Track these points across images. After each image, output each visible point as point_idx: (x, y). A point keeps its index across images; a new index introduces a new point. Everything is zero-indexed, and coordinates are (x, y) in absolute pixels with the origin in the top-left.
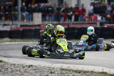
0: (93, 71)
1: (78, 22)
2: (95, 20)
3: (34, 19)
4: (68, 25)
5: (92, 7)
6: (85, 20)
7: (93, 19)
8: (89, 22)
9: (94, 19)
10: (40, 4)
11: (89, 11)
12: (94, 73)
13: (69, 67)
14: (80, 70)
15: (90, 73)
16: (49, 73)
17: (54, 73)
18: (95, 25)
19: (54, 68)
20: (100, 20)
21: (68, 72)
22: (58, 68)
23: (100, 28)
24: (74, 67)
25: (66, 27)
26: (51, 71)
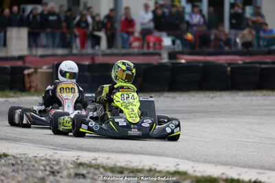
0: (153, 168)
1: (116, 51)
2: (157, 46)
3: (8, 42)
4: (93, 59)
5: (150, 16)
7: (151, 44)
8: (142, 51)
9: (155, 44)
10: (22, 6)
11: (142, 24)
12: (157, 175)
13: (96, 159)
14: (122, 167)
15: (146, 174)
16: (48, 173)
17: (58, 173)
18: (157, 57)
19: (58, 162)
20: (169, 46)
21: (92, 170)
22: (68, 161)
23: (169, 64)
24: (108, 158)
25: (87, 63)
26: (51, 168)
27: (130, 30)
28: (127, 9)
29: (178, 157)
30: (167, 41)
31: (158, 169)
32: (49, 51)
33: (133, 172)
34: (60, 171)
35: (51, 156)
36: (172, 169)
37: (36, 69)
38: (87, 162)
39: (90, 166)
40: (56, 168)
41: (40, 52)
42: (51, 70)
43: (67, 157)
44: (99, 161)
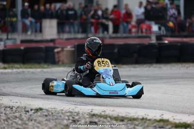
1: (119, 35)
2: (148, 31)
3: (43, 30)
4: (103, 41)
5: (142, 10)
7: (144, 30)
8: (137, 35)
9: (146, 30)
11: (137, 16)
12: (147, 122)
13: (105, 111)
14: (123, 117)
15: (140, 121)
16: (71, 121)
18: (148, 39)
19: (78, 114)
20: (156, 32)
21: (102, 119)
22: (85, 113)
23: (156, 44)
24: (113, 111)
26: (73, 118)
27: (129, 20)
28: (126, 5)
29: (162, 110)
30: (155, 28)
31: (149, 118)
32: (72, 36)
33: (130, 120)
34: (79, 120)
35: (73, 109)
36: (158, 118)
37: (63, 48)
38: (99, 114)
39: (100, 116)
40: (77, 118)
41: (66, 36)
42: (73, 49)
43: (84, 110)
44: (107, 113)
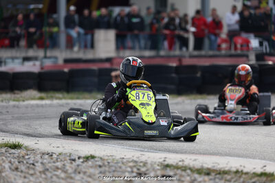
0: (240, 170)
1: (203, 53)
2: (245, 47)
3: (96, 45)
4: (180, 60)
5: (236, 17)
6: (219, 46)
7: (239, 46)
8: (229, 53)
9: (242, 46)
10: (110, 8)
11: (229, 25)
12: (244, 176)
13: (183, 161)
14: (208, 169)
15: (233, 175)
16: (135, 174)
17: (145, 174)
18: (244, 59)
19: (145, 164)
20: (256, 48)
21: (179, 172)
22: (155, 163)
23: (256, 66)
24: (195, 160)
25: (174, 65)
26: (138, 169)
27: (217, 31)
28: (214, 10)
29: (264, 159)
30: (254, 43)
31: (245, 170)
32: (137, 53)
33: (219, 174)
34: (147, 172)
35: (138, 158)
36: (259, 170)
38: (174, 164)
39: (177, 167)
40: (143, 169)
41: (128, 53)
43: (154, 158)
44: (186, 163)
